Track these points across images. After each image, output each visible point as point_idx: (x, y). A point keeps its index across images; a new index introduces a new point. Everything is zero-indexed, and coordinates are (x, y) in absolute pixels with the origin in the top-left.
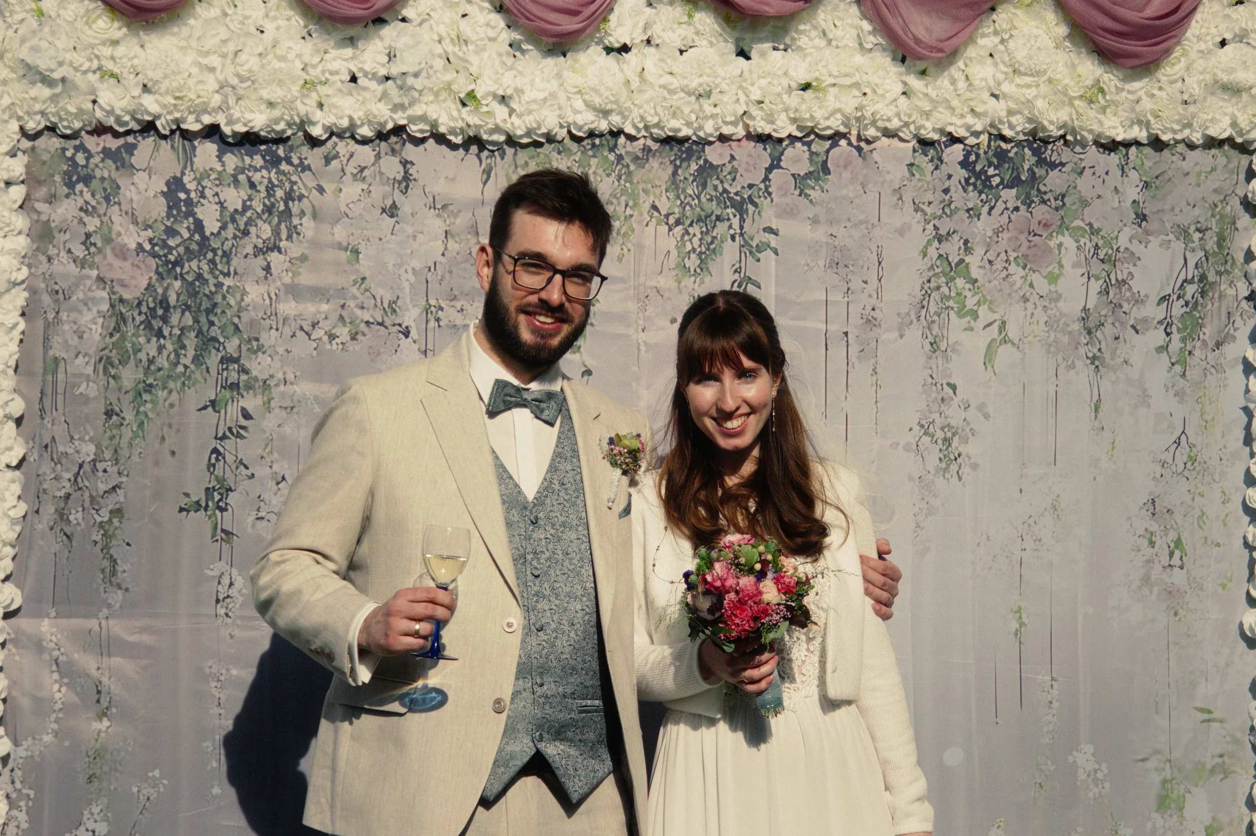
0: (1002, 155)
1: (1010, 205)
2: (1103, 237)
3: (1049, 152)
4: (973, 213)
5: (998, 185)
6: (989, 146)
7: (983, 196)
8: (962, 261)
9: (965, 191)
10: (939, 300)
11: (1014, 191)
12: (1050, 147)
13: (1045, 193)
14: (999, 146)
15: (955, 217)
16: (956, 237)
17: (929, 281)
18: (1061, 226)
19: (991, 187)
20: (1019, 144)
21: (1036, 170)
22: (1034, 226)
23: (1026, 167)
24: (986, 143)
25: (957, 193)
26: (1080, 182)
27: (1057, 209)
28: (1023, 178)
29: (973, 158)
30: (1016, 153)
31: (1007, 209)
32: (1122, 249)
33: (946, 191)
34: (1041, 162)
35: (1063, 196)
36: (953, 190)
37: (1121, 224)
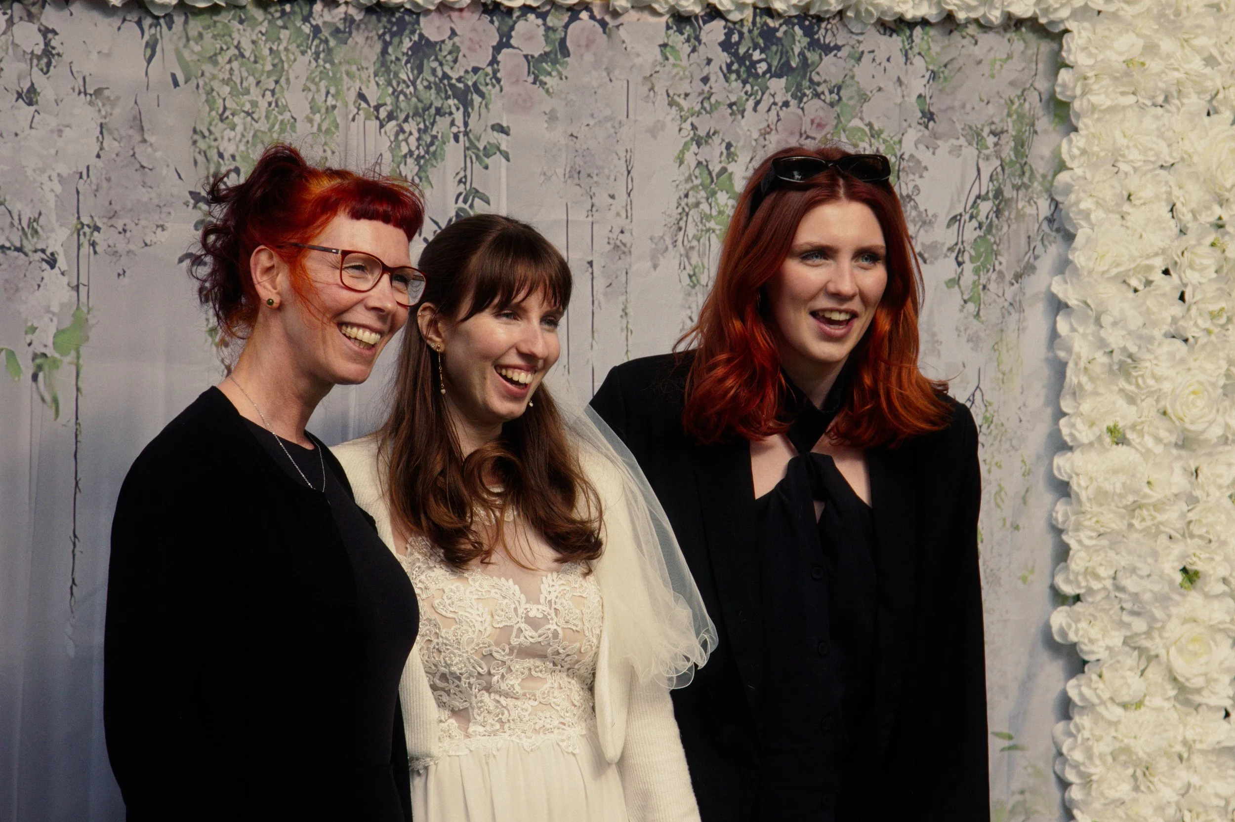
0: (768, 34)
1: (779, 99)
2: (885, 141)
3: (822, 31)
4: (736, 109)
5: (764, 73)
6: (754, 23)
7: (748, 87)
8: (724, 170)
9: (727, 79)
10: (698, 220)
11: (783, 80)
12: (823, 25)
13: (818, 84)
14: (766, 24)
15: (715, 114)
16: (716, 140)
17: (686, 196)
18: (836, 126)
19: (757, 76)
20: (788, 21)
21: (808, 54)
22: (806, 126)
23: (797, 50)
24: (751, 20)
25: (717, 83)
26: (857, 71)
27: (832, 105)
28: (794, 65)
29: (735, 38)
30: (785, 33)
31: (775, 104)
32: (906, 157)
33: (705, 80)
34: (814, 44)
35: (839, 88)
36: (713, 78)
37: (905, 124)
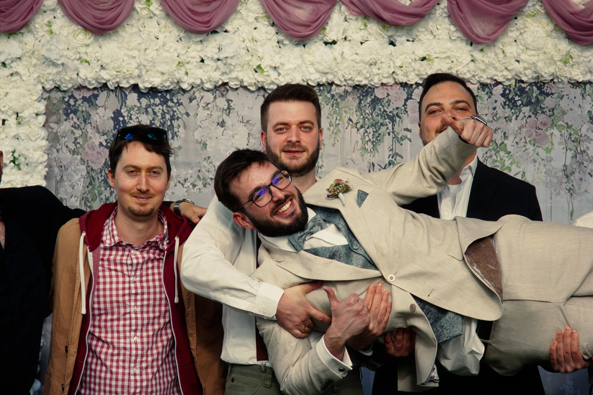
0: (522, 90)
1: (527, 115)
2: (573, 130)
3: (546, 88)
4: (508, 119)
5: (520, 105)
6: (516, 86)
7: (513, 111)
8: (503, 143)
9: (504, 108)
10: (491, 162)
11: (528, 108)
12: (546, 85)
13: (544, 108)
14: (521, 86)
15: (499, 121)
16: (499, 131)
17: (486, 153)
18: (552, 125)
19: (517, 106)
20: (531, 84)
21: (539, 97)
22: (539, 125)
23: (534, 95)
24: (514, 84)
25: (500, 110)
26: (561, 102)
27: (550, 116)
28: (533, 101)
29: (507, 92)
30: (529, 89)
31: (525, 116)
32: (583, 135)
33: (494, 109)
34: (542, 93)
35: (553, 109)
36: (498, 108)
37: (582, 123)
